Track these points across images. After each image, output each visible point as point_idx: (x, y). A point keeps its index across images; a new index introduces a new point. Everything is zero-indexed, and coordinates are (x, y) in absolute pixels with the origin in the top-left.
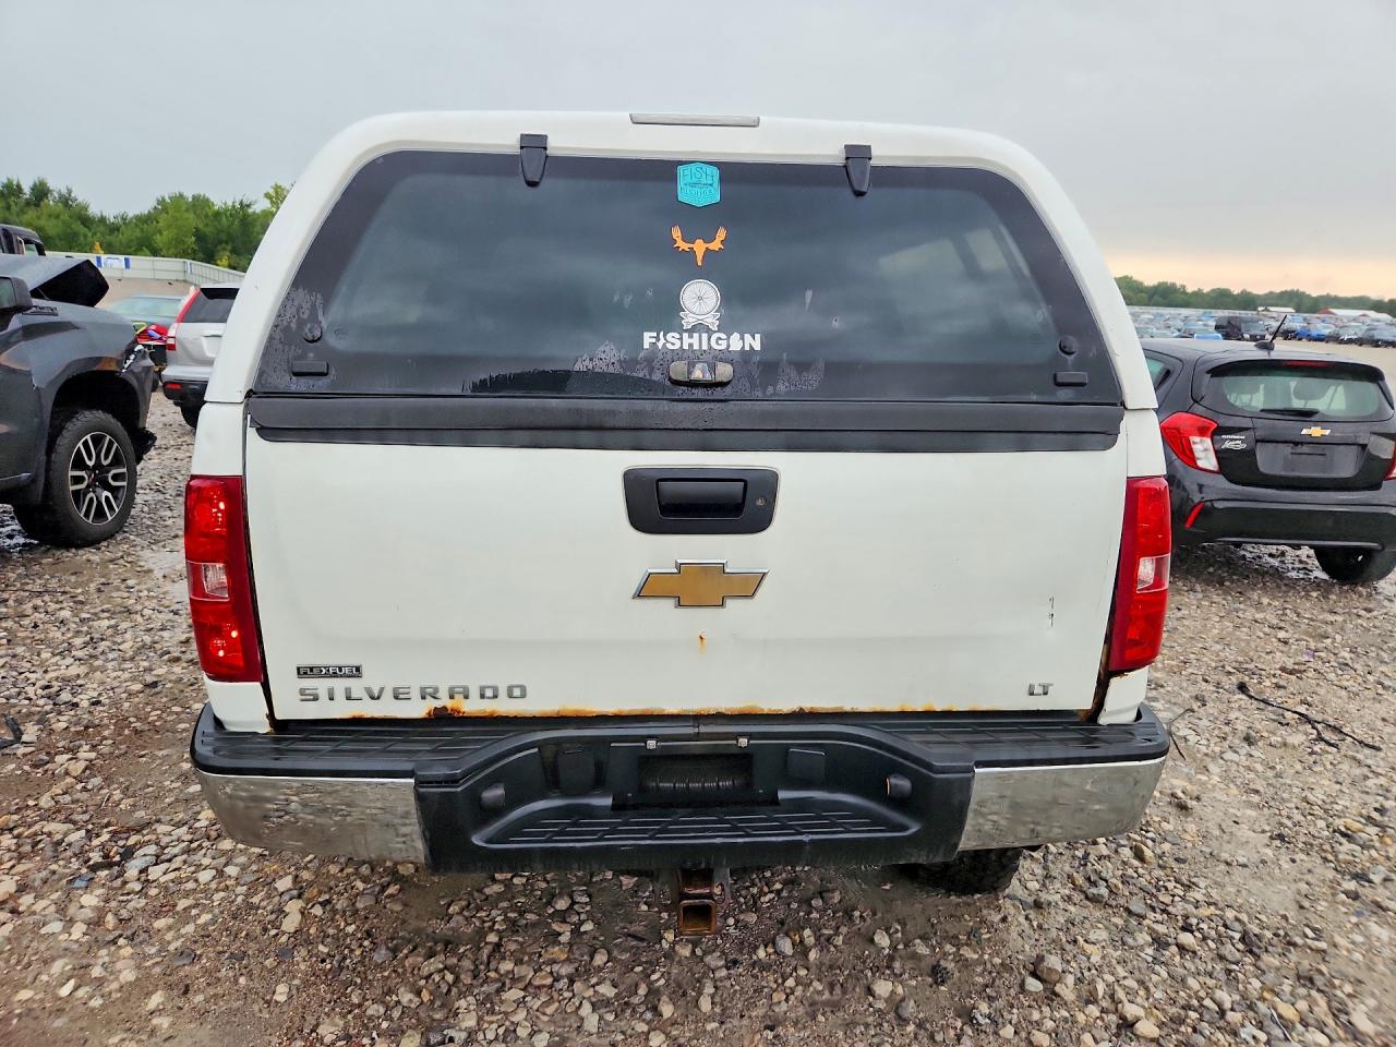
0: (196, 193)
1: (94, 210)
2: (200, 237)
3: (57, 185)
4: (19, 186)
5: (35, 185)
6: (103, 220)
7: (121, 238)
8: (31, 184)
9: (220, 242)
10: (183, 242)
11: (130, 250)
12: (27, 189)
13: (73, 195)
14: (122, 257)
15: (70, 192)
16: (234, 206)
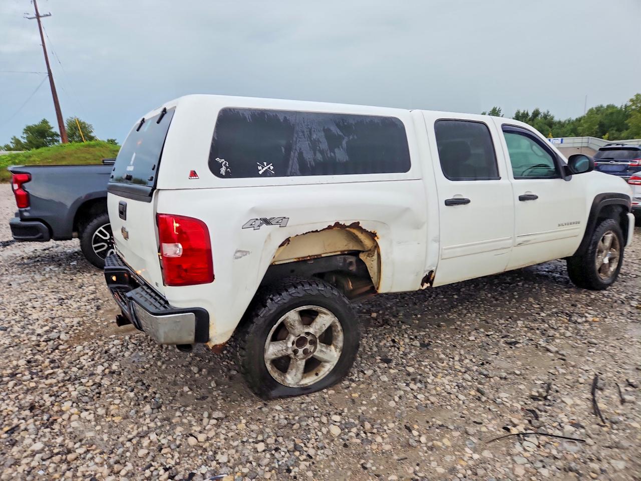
0: (608, 104)
1: (556, 119)
2: (601, 125)
3: (543, 111)
4: (527, 114)
5: (534, 112)
6: (560, 122)
7: (564, 130)
8: (532, 111)
9: (611, 126)
10: (592, 129)
11: (567, 135)
12: (530, 114)
13: (549, 113)
14: (560, 139)
15: (548, 112)
16: (621, 108)
